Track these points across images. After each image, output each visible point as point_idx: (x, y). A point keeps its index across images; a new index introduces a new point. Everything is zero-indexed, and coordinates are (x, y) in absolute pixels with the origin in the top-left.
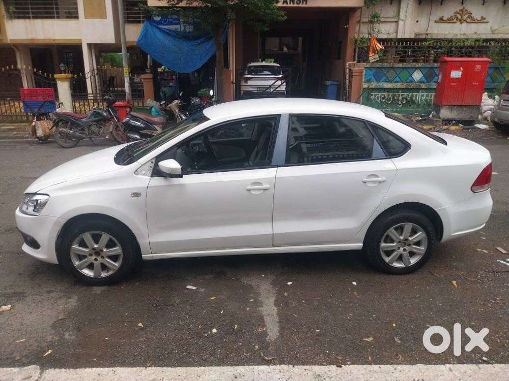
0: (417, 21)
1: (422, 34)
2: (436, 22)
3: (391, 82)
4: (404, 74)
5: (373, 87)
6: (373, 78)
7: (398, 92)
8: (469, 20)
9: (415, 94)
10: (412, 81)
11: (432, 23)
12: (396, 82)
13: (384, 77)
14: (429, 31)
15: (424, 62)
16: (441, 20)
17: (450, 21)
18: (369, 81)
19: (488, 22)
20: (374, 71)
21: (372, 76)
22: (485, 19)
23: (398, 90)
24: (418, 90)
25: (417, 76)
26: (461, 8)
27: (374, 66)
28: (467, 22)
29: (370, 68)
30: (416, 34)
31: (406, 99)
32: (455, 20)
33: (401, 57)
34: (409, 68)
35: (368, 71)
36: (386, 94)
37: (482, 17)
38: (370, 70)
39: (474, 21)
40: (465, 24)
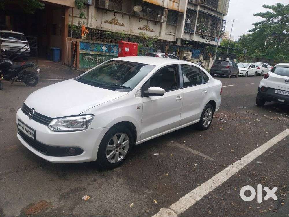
0: (97, 20)
1: (99, 27)
2: (104, 22)
3: (93, 51)
4: (99, 47)
5: (85, 52)
6: (84, 48)
7: (96, 56)
8: (117, 24)
9: (104, 58)
10: (102, 51)
11: (103, 22)
12: (95, 51)
13: (90, 48)
14: (102, 26)
15: (106, 42)
16: (106, 22)
17: (110, 23)
18: (82, 49)
19: (124, 26)
20: (85, 44)
21: (83, 47)
22: (123, 24)
23: (96, 55)
24: (105, 56)
25: (104, 49)
26: (114, 17)
27: (84, 41)
28: (117, 25)
29: (82, 42)
30: (97, 27)
31: (100, 60)
32: (112, 23)
33: (97, 38)
34: (101, 44)
35: (82, 43)
36: (91, 57)
37: (122, 23)
38: (83, 43)
39: (119, 25)
40: (116, 25)
